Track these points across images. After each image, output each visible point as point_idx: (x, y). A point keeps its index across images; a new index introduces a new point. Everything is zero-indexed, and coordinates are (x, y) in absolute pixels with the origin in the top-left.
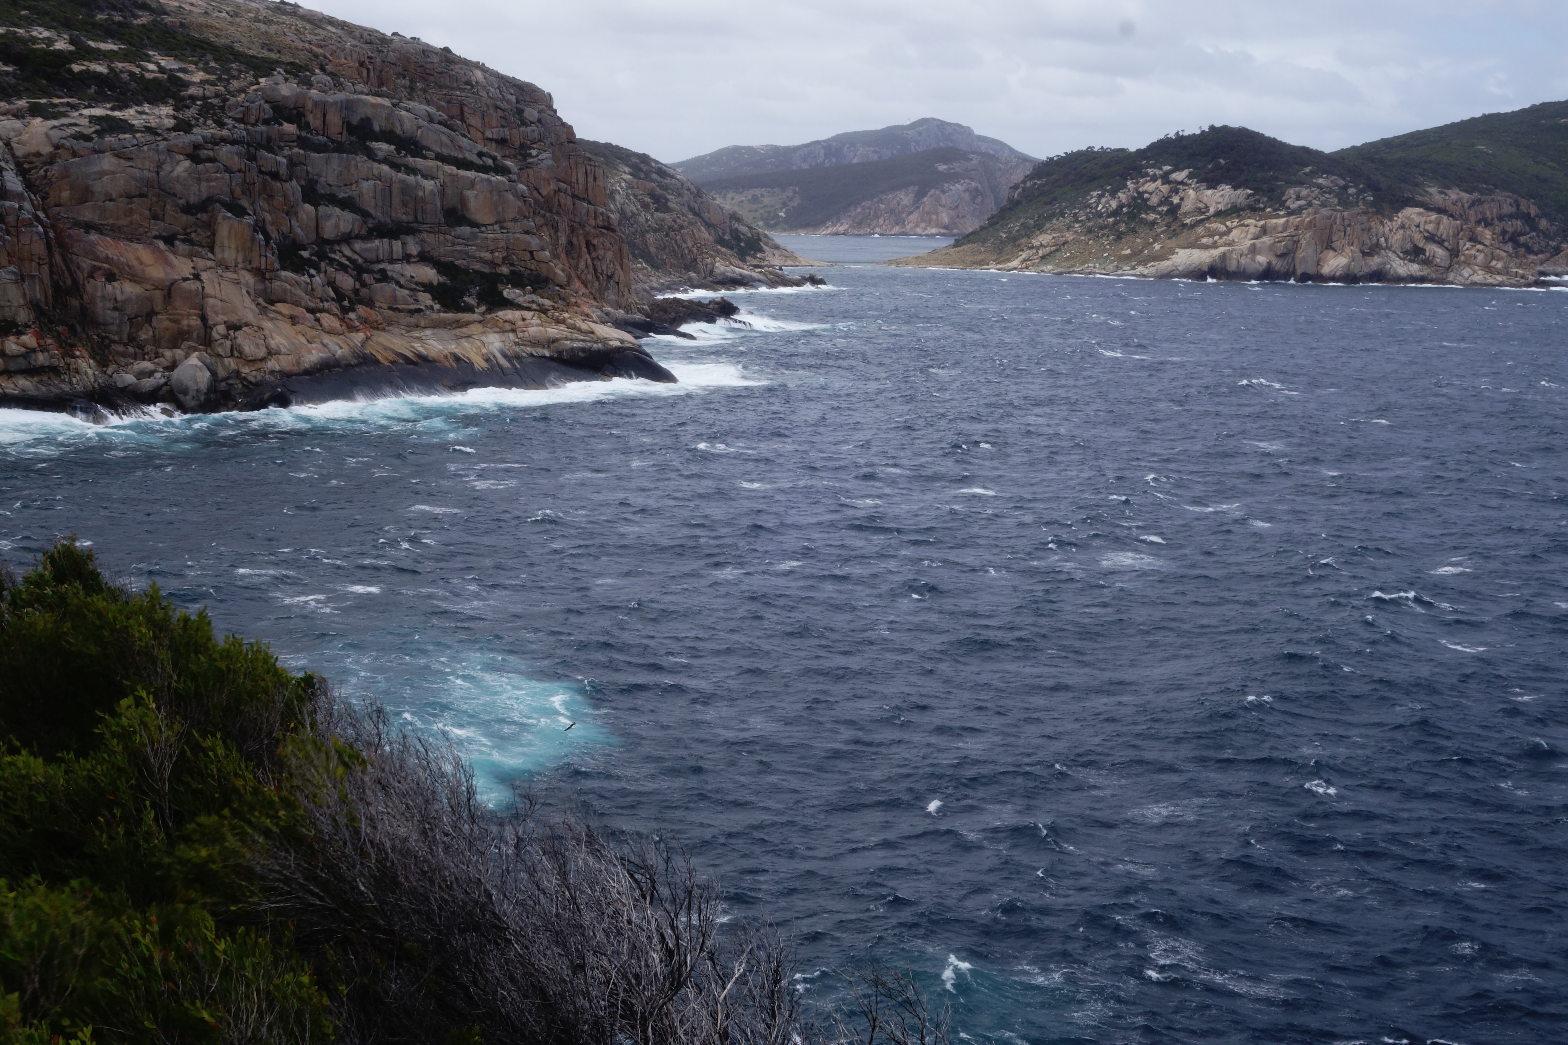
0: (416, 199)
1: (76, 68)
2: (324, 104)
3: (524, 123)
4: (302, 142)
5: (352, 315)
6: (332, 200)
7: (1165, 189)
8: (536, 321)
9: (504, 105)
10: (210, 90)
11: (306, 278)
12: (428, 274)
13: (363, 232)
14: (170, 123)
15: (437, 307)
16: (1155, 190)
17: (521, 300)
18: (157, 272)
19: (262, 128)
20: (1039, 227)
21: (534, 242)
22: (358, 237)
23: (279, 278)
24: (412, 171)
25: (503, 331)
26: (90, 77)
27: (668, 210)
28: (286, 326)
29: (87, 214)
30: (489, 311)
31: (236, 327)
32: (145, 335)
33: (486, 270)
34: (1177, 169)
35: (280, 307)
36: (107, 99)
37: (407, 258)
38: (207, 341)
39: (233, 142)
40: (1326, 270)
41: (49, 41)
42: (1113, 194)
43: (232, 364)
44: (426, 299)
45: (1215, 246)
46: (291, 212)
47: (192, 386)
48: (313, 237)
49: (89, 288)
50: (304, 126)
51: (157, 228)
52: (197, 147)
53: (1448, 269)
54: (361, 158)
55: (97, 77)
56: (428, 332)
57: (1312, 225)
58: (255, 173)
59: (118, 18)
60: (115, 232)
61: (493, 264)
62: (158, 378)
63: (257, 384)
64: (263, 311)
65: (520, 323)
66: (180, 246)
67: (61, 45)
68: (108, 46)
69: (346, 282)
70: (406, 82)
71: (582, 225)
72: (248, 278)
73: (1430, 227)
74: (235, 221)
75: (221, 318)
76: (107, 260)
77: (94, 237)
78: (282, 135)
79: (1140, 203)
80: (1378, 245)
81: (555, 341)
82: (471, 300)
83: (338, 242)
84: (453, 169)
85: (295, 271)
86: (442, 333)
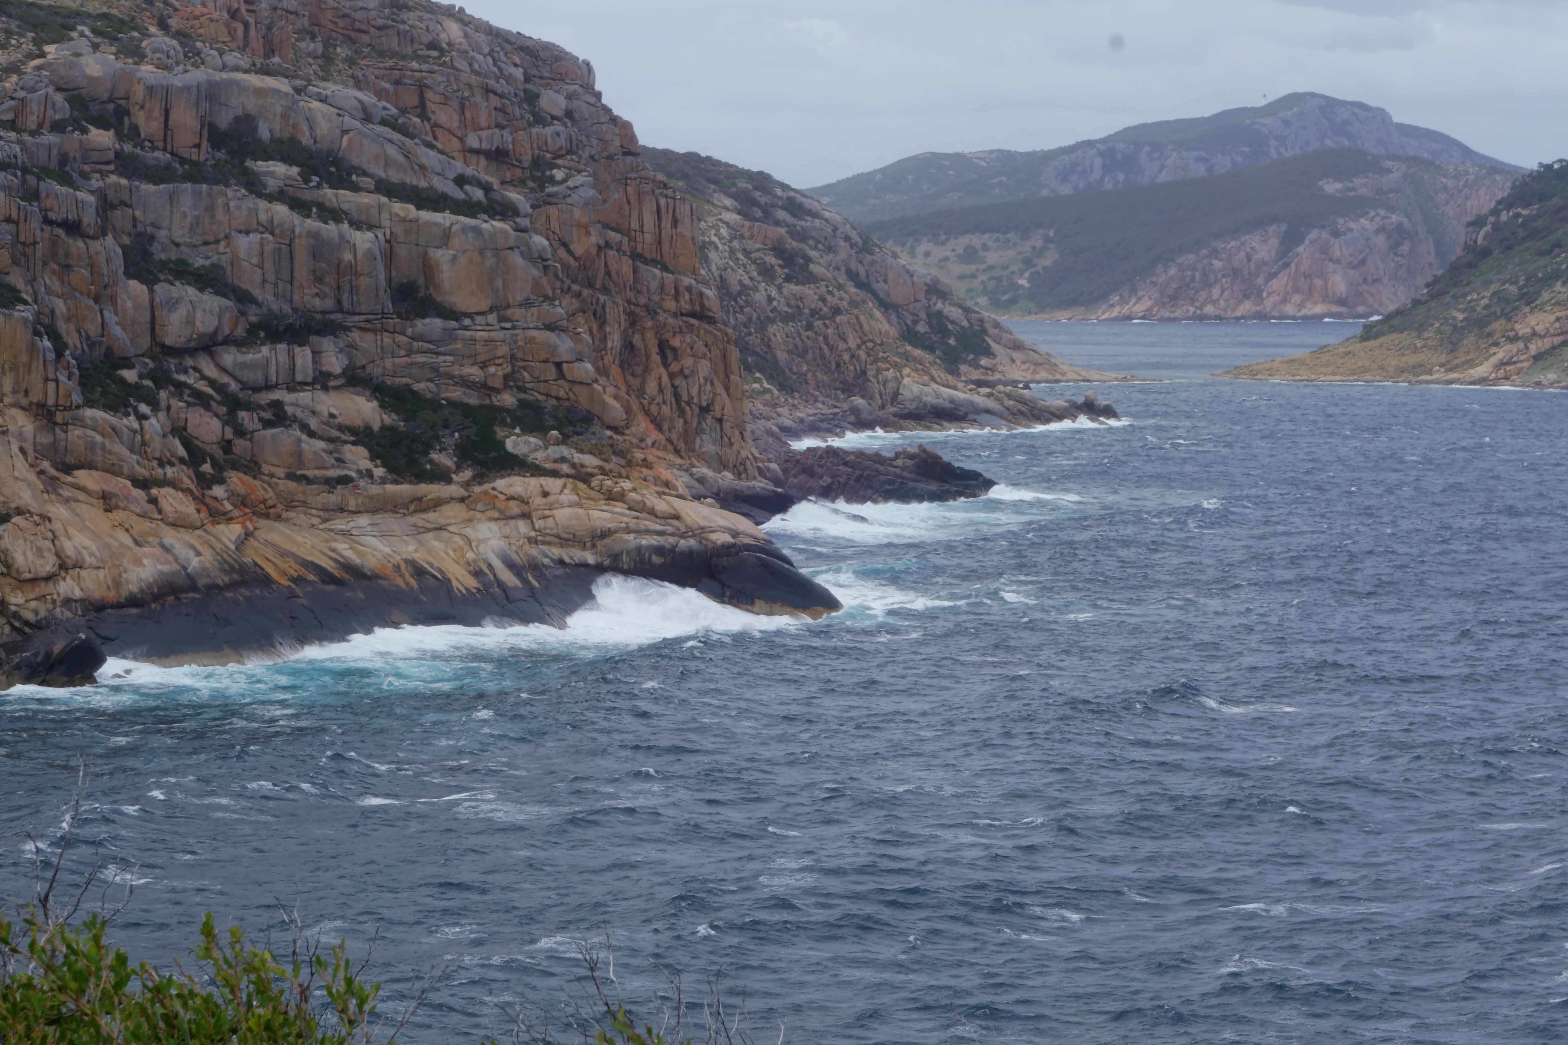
0: (339, 268)
2: (167, 90)
3: (539, 119)
4: (126, 164)
5: (218, 491)
6: (181, 271)
8: (568, 496)
9: (502, 86)
11: (132, 421)
12: (363, 409)
13: (240, 332)
15: (379, 472)
17: (539, 457)
19: (49, 138)
21: (564, 346)
22: (228, 341)
23: (80, 422)
24: (333, 214)
25: (505, 517)
27: (811, 279)
28: (93, 513)
30: (479, 478)
31: (1, 518)
33: (473, 400)
35: (83, 477)
37: (322, 380)
44: (358, 457)
46: (103, 295)
48: (145, 342)
50: (128, 133)
54: (234, 193)
56: (363, 521)
58: (35, 223)
61: (485, 388)
63: (37, 626)
64: (52, 485)
65: (538, 501)
69: (208, 427)
70: (317, 47)
71: (652, 312)
72: (23, 424)
78: (87, 152)
81: (605, 534)
82: (444, 459)
83: (192, 352)
84: (409, 210)
85: (111, 408)
86: (389, 521)
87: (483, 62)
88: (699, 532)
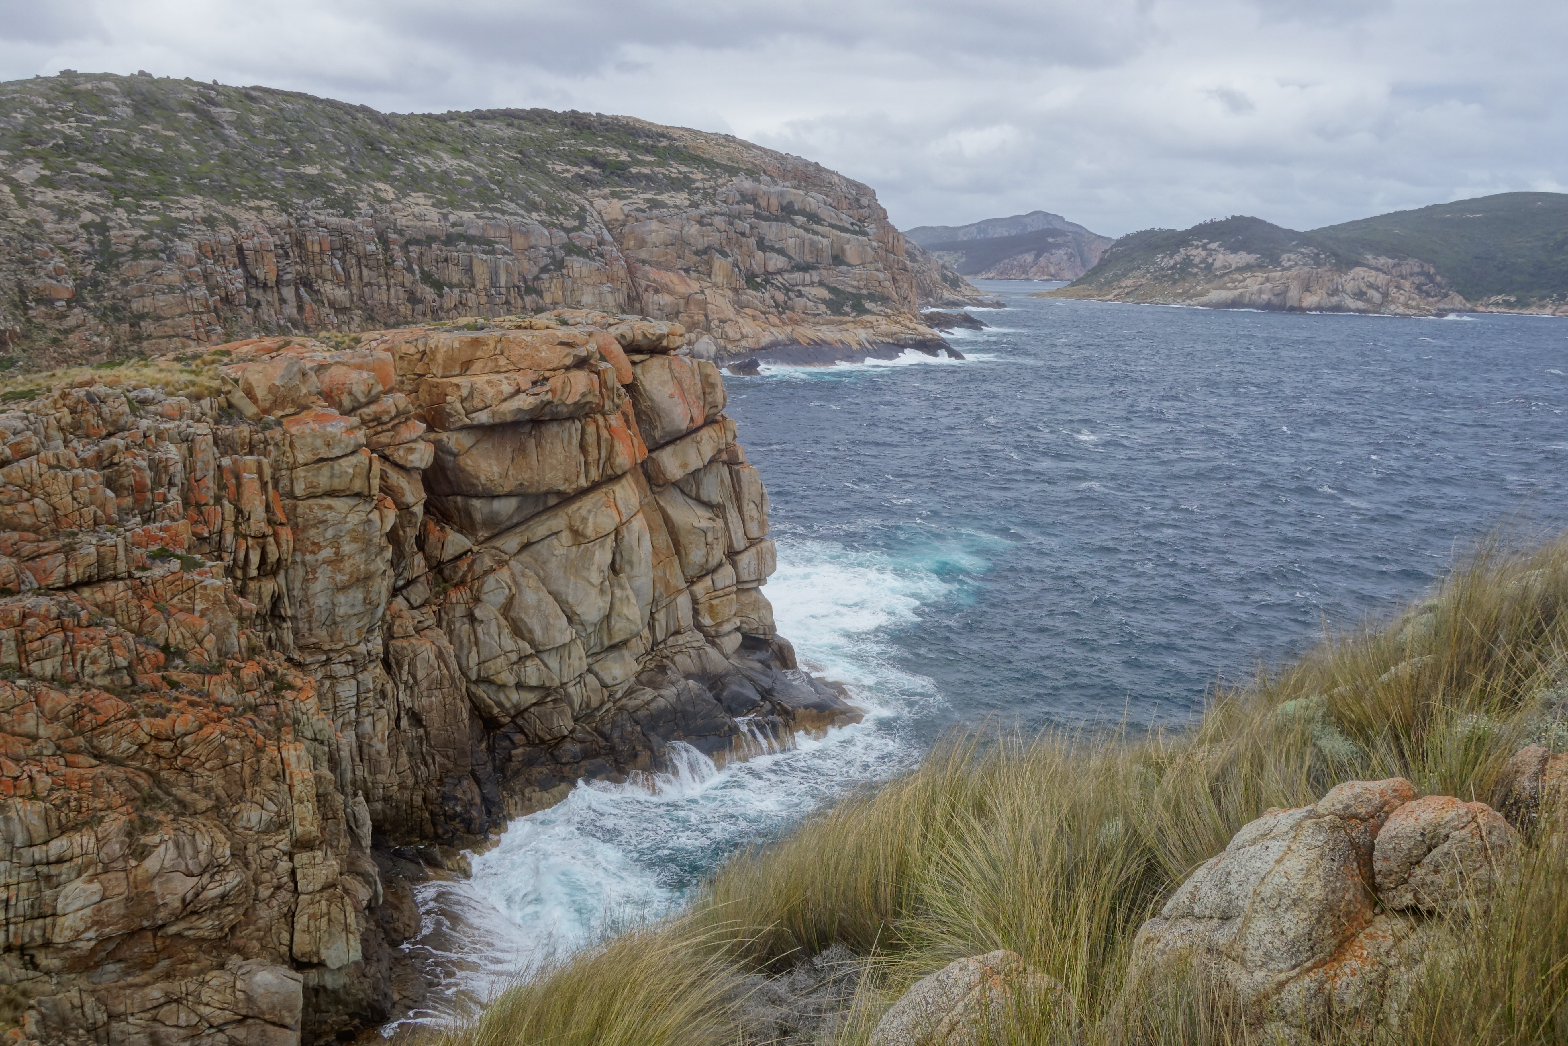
0: (817, 249)
1: (633, 170)
2: (768, 193)
3: (860, 207)
4: (757, 216)
5: (784, 316)
6: (772, 249)
7: (1204, 253)
8: (884, 322)
9: (850, 196)
10: (707, 185)
11: (760, 294)
12: (824, 293)
13: (789, 268)
14: (687, 203)
15: (829, 312)
16: (1197, 254)
17: (875, 310)
18: (681, 289)
19: (735, 207)
20: (1124, 275)
21: (881, 276)
22: (786, 271)
23: (746, 294)
24: (816, 233)
25: (866, 327)
26: (639, 177)
28: (750, 320)
29: (643, 254)
30: (858, 316)
31: (725, 322)
34: (1211, 241)
35: (747, 310)
36: (652, 189)
37: (812, 284)
38: (708, 329)
39: (722, 215)
40: (1305, 304)
41: (617, 155)
42: (1171, 256)
43: (722, 342)
44: (823, 308)
45: (1235, 288)
46: (751, 255)
47: (705, 354)
48: (763, 270)
49: (645, 297)
50: (758, 206)
51: (680, 263)
52: (702, 217)
53: (1381, 305)
54: (788, 225)
55: (646, 176)
56: (825, 327)
57: (1298, 277)
58: (733, 232)
59: (650, 142)
60: (658, 265)
61: (859, 288)
63: (736, 354)
64: (738, 312)
65: (875, 323)
66: (694, 275)
67: (624, 157)
68: (648, 158)
69: (780, 297)
71: (891, 268)
72: (730, 294)
73: (1371, 280)
74: (723, 260)
75: (716, 316)
76: (655, 281)
77: (647, 268)
78: (746, 211)
79: (1188, 262)
80: (1337, 289)
82: (847, 309)
83: (775, 274)
84: (838, 232)
85: (754, 290)
86: (831, 327)
87: (844, 189)
88: (923, 334)
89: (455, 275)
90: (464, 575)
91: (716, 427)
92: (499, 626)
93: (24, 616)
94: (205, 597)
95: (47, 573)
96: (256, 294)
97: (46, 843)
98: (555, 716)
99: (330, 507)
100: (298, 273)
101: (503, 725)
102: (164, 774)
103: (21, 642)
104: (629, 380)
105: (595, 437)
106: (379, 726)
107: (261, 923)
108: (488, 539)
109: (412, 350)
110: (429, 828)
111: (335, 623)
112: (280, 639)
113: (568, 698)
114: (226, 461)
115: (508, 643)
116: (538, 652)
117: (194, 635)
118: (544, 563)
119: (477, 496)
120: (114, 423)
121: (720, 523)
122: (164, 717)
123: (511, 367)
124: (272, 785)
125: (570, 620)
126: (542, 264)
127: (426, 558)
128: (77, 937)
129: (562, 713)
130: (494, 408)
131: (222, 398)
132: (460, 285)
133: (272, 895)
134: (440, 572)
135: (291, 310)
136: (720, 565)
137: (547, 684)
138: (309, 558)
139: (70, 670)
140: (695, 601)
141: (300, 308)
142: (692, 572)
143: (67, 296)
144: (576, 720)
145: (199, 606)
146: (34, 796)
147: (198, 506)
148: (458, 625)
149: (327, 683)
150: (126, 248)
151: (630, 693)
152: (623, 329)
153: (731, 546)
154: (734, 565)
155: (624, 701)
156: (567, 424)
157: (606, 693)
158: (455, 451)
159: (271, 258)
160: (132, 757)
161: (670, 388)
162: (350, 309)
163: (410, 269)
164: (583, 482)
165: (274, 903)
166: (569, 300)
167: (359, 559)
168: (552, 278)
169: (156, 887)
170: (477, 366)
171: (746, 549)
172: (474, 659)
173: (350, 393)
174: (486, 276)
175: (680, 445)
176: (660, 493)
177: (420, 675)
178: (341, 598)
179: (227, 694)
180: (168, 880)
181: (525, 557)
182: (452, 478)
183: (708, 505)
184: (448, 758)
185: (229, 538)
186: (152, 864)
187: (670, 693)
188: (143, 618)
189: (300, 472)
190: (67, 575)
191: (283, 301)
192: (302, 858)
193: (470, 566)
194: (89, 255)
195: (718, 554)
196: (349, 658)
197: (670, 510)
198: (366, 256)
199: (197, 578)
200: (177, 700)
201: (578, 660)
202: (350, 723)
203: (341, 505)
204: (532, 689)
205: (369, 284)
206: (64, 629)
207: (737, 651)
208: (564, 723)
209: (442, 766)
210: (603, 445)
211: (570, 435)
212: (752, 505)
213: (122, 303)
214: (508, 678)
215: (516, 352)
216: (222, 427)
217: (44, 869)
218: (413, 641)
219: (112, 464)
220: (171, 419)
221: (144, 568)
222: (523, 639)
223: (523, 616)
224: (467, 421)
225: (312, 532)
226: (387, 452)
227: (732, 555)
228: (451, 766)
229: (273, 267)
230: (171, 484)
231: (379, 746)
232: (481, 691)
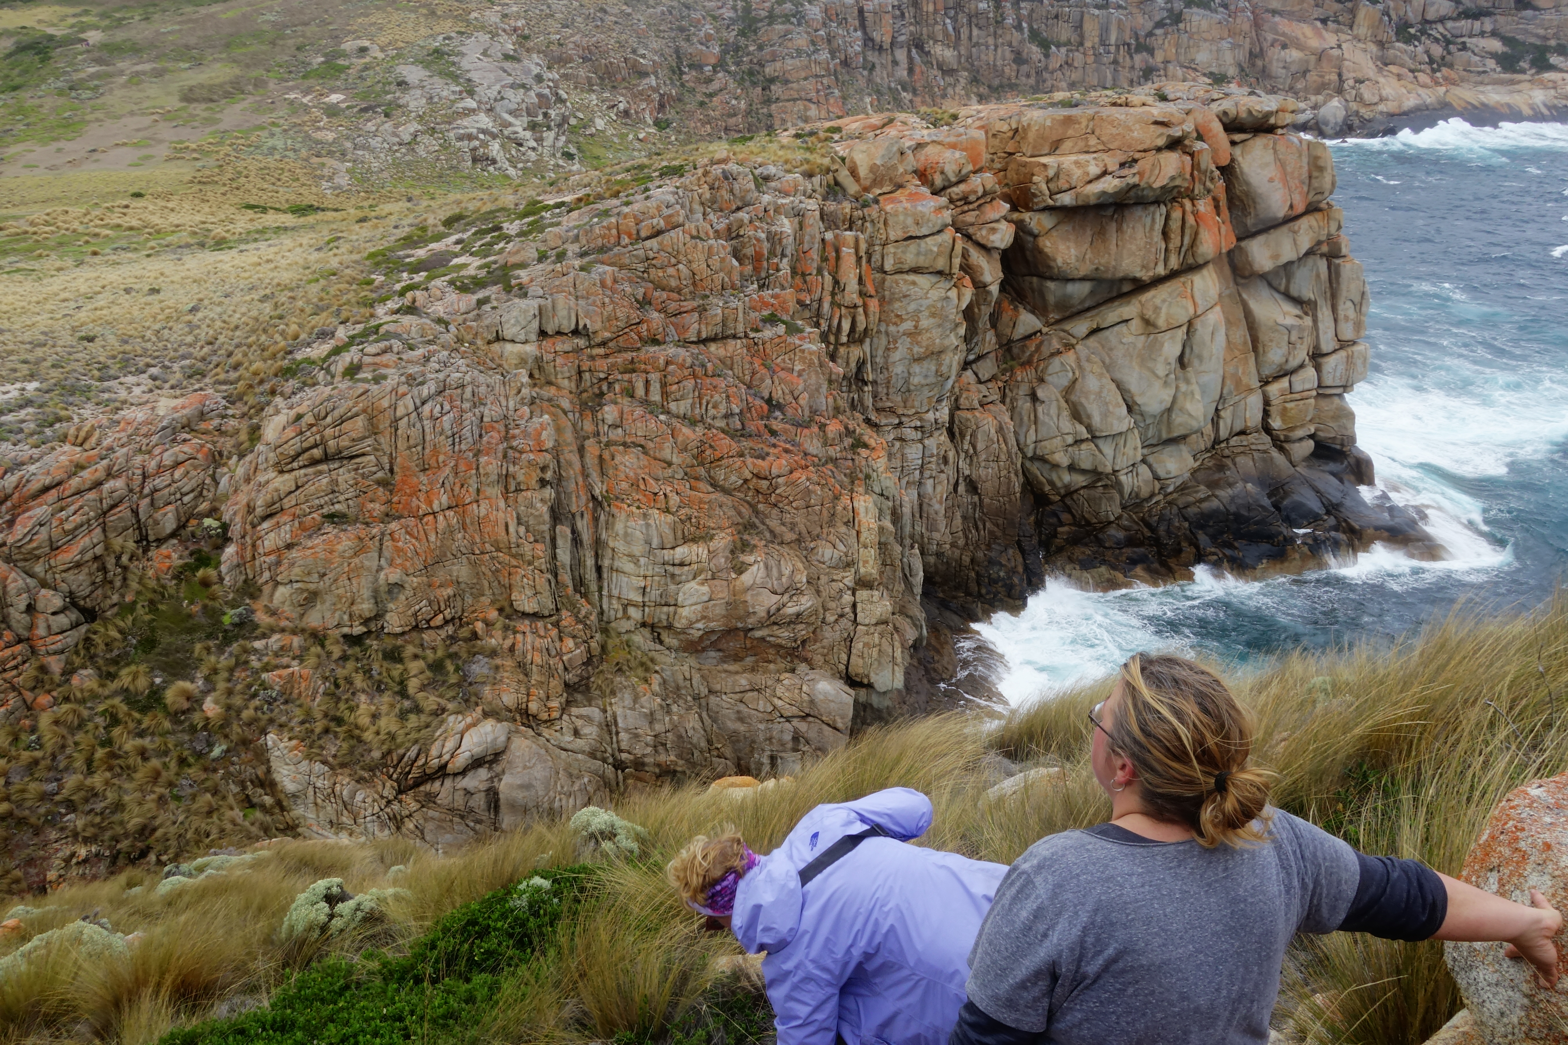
5: (1438, 75)
11: (1412, 48)
12: (1496, 45)
13: (1455, 15)
15: (1499, 69)
17: (1563, 65)
18: (1314, 43)
22: (1450, 18)
23: (1394, 48)
25: (1546, 88)
28: (1393, 81)
30: (1538, 73)
31: (1362, 82)
32: (1299, 86)
33: (1538, 43)
35: (1391, 68)
37: (1482, 34)
38: (1340, 91)
43: (1354, 106)
44: (1491, 64)
46: (1407, 1)
47: (1332, 120)
48: (1420, 18)
49: (1270, 53)
51: (1317, 13)
56: (1489, 87)
60: (1291, 16)
61: (1545, 38)
62: (1308, 115)
63: (1369, 121)
64: (1380, 70)
65: (1560, 82)
66: (1331, 25)
72: (1373, 48)
74: (1370, 8)
75: (1352, 75)
76: (1284, 34)
77: (1277, 19)
82: (1524, 65)
83: (1435, 22)
85: (1405, 42)
86: (1498, 88)
89: (1064, 32)
90: (1031, 355)
91: (1318, 215)
92: (1059, 408)
93: (668, 363)
94: (803, 360)
95: (685, 328)
96: (872, 57)
97: (673, 548)
98: (1104, 501)
99: (914, 283)
100: (912, 34)
101: (1051, 503)
102: (761, 507)
103: (664, 385)
104: (1225, 162)
105: (1179, 223)
106: (939, 488)
107: (825, 642)
108: (1058, 322)
109: (1005, 128)
110: (974, 587)
111: (909, 391)
112: (861, 400)
113: (1118, 486)
114: (829, 236)
115: (1067, 425)
116: (1094, 438)
117: (792, 392)
118: (1111, 349)
119: (1052, 279)
120: (742, 198)
121: (1308, 321)
122: (763, 459)
123: (1101, 147)
124: (843, 529)
125: (1130, 410)
126: (1157, 18)
127: (998, 336)
128: (690, 625)
129: (1110, 499)
130: (1078, 190)
131: (830, 176)
132: (1068, 43)
133: (836, 621)
134: (1009, 350)
135: (902, 72)
136: (1302, 366)
137: (1100, 469)
138: (892, 328)
139: (697, 411)
140: (1267, 403)
141: (911, 71)
142: (1267, 371)
143: (713, 61)
144: (1124, 508)
145: (798, 367)
146: (667, 511)
147: (804, 275)
148: (1020, 403)
149: (897, 444)
150: (764, 14)
151: (1182, 489)
152: (1226, 105)
153: (1317, 347)
154: (1318, 368)
155: (1175, 495)
156: (1152, 208)
157: (1157, 485)
158: (1036, 232)
159: (888, 19)
160: (738, 489)
161: (1272, 171)
162: (957, 71)
163: (1019, 27)
164: (1161, 270)
165: (837, 628)
166: (1182, 58)
167: (936, 333)
168: (1166, 34)
169: (748, 598)
170: (1067, 145)
171: (1335, 351)
172: (1032, 437)
173: (942, 173)
174: (1096, 33)
175: (1274, 235)
176: (1243, 285)
177: (980, 446)
178: (916, 368)
179: (814, 446)
180: (758, 594)
181: (1092, 342)
182: (1030, 258)
183: (1297, 301)
184: (997, 526)
185: (826, 306)
186: (747, 578)
187: (1225, 494)
188: (754, 373)
189: (890, 249)
190: (699, 332)
191: (895, 63)
192: (863, 594)
193: (1038, 348)
194: (733, 21)
195: (1301, 354)
196: (919, 424)
197: (1253, 305)
198: (977, 14)
199: (797, 342)
200: (774, 446)
201: (1133, 449)
202: (914, 483)
203: (923, 281)
204: (1084, 472)
205: (977, 44)
206: (695, 376)
207: (1307, 459)
208: (1111, 509)
209: (991, 533)
210: (1188, 232)
211: (1153, 220)
212: (1349, 304)
213: (757, 68)
214: (1062, 458)
215: (1107, 131)
216: (828, 203)
217: (670, 568)
218: (977, 414)
219: (738, 236)
220: (787, 194)
221: (757, 330)
222: (1081, 423)
223: (1083, 400)
224: (1051, 202)
225: (897, 305)
226: (971, 230)
227: (1317, 356)
228: (999, 533)
229: (889, 28)
230: (783, 255)
231: (937, 506)
232: (1035, 468)
